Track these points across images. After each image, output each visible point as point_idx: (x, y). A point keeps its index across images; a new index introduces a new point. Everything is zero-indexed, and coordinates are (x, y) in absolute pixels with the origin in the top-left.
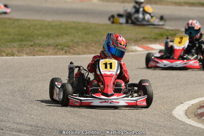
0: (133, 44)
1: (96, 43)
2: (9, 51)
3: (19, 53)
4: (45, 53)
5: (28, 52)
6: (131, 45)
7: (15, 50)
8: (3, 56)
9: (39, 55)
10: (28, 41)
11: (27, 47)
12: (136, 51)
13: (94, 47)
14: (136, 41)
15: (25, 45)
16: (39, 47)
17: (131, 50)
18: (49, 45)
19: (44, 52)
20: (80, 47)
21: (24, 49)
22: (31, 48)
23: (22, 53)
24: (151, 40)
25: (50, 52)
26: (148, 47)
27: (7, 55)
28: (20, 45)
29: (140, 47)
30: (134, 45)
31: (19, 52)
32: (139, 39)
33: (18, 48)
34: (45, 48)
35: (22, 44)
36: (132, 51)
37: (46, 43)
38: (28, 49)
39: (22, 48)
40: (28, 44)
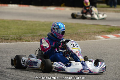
0: (97, 35)
1: (76, 35)
2: (27, 39)
3: (32, 40)
5: (38, 39)
6: (96, 35)
7: (30, 39)
8: (24, 42)
11: (37, 37)
12: (100, 39)
13: (75, 36)
14: (99, 33)
15: (35, 36)
17: (97, 38)
20: (67, 37)
21: (35, 38)
22: (39, 37)
23: (34, 40)
24: (107, 32)
26: (106, 37)
27: (26, 41)
28: (32, 35)
29: (102, 36)
30: (98, 36)
33: (32, 37)
35: (33, 35)
36: (97, 39)
38: (38, 38)
39: (34, 37)
40: (37, 35)
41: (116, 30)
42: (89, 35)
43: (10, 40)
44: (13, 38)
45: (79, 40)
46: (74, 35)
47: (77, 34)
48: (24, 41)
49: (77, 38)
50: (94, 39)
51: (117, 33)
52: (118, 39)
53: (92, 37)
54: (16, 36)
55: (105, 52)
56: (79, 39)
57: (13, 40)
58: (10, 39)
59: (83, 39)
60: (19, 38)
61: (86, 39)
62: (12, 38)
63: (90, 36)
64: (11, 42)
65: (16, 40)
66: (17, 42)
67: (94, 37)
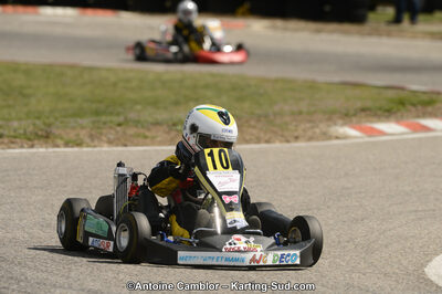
0: (340, 122)
1: (259, 121)
2: (72, 135)
3: (92, 140)
4: (148, 141)
5: (112, 137)
6: (335, 124)
7: (83, 134)
8: (58, 146)
9: (137, 145)
10: (111, 114)
11: (111, 128)
12: (346, 137)
13: (254, 127)
14: (347, 115)
15: (105, 123)
16: (136, 126)
17: (335, 134)
18: (157, 124)
19: (146, 137)
21: (104, 131)
22: (118, 128)
24: (379, 112)
25: (159, 139)
26: (373, 129)
27: (67, 144)
28: (94, 122)
29: (354, 128)
30: (343, 125)
31: (92, 137)
32: (352, 112)
33: (92, 129)
34: (149, 130)
35: (99, 122)
36: (337, 138)
37: (150, 120)
38: (112, 132)
39: (99, 128)
40: (111, 122)
41: (414, 105)
42: (310, 121)
43: (6, 140)
44: (22, 132)
45: (267, 142)
46: (253, 123)
47: (262, 119)
48: (59, 142)
49: (262, 135)
50: (326, 136)
51: (418, 117)
52: (413, 139)
53: (317, 130)
54: (34, 124)
55: (350, 185)
56: (267, 138)
57: (18, 140)
58: (8, 137)
59: (282, 136)
60: (44, 134)
61: (297, 138)
62: (15, 131)
63: (312, 128)
64: (9, 148)
65: (29, 139)
66: (32, 146)
67: (324, 130)
